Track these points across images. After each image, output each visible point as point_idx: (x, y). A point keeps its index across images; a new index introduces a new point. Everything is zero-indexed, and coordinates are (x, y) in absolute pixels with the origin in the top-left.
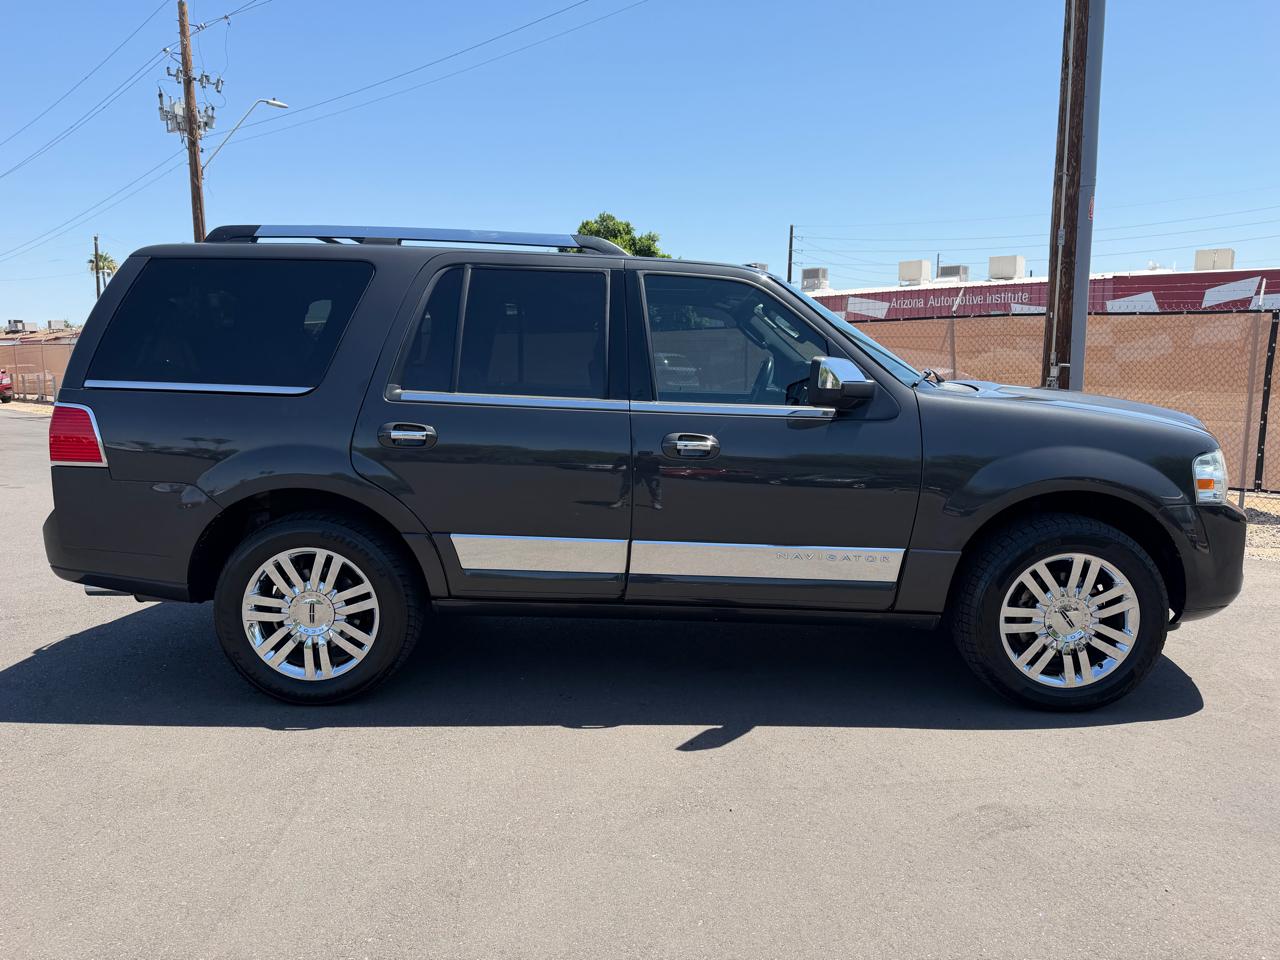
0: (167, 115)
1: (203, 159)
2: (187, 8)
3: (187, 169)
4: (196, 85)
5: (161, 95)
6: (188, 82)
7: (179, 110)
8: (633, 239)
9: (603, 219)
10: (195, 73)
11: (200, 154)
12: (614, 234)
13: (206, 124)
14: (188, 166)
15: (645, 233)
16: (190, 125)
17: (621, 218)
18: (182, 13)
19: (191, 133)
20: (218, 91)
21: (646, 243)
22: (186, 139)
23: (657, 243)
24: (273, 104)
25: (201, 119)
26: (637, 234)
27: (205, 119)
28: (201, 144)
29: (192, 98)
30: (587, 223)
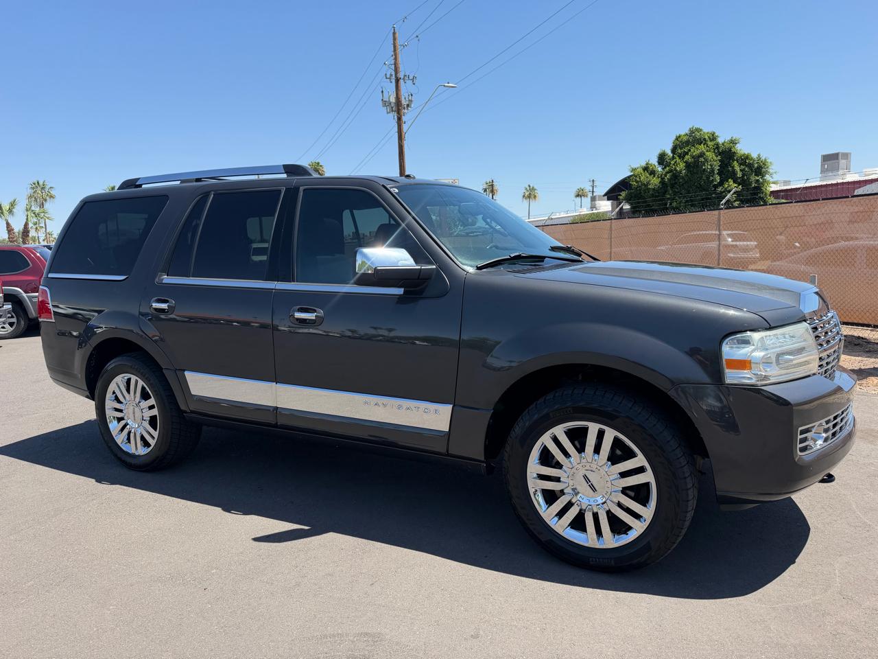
0: (386, 103)
1: (405, 128)
2: (397, 35)
3: (396, 135)
4: (401, 82)
5: (382, 92)
6: (397, 81)
7: (393, 100)
8: (717, 144)
9: (692, 132)
10: (401, 75)
11: (404, 124)
12: (701, 141)
13: (408, 105)
14: (397, 133)
15: (728, 138)
16: (398, 108)
17: (707, 129)
18: (395, 39)
19: (398, 112)
20: (414, 84)
21: (727, 146)
22: (396, 117)
23: (738, 145)
24: (448, 86)
25: (404, 102)
26: (720, 140)
27: (407, 103)
28: (404, 119)
29: (400, 90)
30: (680, 137)
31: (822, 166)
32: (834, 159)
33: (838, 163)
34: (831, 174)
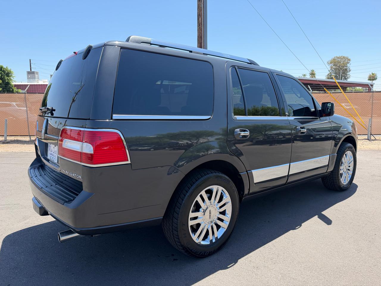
31: (28, 76)
32: (32, 74)
33: (35, 76)
34: (32, 80)
